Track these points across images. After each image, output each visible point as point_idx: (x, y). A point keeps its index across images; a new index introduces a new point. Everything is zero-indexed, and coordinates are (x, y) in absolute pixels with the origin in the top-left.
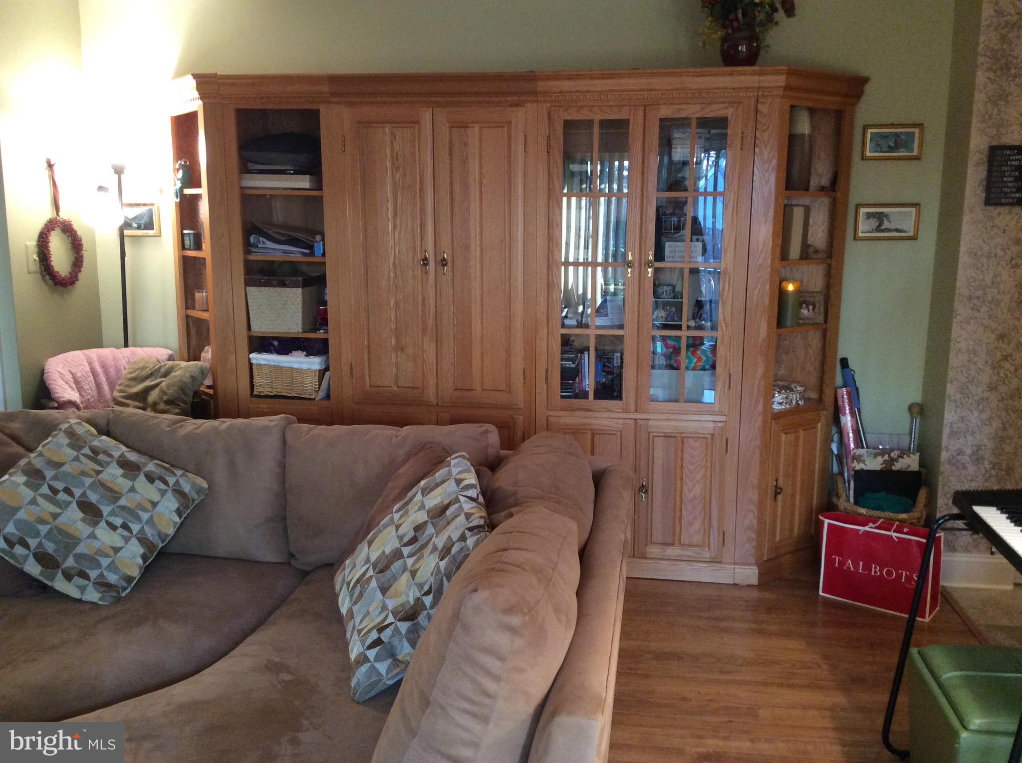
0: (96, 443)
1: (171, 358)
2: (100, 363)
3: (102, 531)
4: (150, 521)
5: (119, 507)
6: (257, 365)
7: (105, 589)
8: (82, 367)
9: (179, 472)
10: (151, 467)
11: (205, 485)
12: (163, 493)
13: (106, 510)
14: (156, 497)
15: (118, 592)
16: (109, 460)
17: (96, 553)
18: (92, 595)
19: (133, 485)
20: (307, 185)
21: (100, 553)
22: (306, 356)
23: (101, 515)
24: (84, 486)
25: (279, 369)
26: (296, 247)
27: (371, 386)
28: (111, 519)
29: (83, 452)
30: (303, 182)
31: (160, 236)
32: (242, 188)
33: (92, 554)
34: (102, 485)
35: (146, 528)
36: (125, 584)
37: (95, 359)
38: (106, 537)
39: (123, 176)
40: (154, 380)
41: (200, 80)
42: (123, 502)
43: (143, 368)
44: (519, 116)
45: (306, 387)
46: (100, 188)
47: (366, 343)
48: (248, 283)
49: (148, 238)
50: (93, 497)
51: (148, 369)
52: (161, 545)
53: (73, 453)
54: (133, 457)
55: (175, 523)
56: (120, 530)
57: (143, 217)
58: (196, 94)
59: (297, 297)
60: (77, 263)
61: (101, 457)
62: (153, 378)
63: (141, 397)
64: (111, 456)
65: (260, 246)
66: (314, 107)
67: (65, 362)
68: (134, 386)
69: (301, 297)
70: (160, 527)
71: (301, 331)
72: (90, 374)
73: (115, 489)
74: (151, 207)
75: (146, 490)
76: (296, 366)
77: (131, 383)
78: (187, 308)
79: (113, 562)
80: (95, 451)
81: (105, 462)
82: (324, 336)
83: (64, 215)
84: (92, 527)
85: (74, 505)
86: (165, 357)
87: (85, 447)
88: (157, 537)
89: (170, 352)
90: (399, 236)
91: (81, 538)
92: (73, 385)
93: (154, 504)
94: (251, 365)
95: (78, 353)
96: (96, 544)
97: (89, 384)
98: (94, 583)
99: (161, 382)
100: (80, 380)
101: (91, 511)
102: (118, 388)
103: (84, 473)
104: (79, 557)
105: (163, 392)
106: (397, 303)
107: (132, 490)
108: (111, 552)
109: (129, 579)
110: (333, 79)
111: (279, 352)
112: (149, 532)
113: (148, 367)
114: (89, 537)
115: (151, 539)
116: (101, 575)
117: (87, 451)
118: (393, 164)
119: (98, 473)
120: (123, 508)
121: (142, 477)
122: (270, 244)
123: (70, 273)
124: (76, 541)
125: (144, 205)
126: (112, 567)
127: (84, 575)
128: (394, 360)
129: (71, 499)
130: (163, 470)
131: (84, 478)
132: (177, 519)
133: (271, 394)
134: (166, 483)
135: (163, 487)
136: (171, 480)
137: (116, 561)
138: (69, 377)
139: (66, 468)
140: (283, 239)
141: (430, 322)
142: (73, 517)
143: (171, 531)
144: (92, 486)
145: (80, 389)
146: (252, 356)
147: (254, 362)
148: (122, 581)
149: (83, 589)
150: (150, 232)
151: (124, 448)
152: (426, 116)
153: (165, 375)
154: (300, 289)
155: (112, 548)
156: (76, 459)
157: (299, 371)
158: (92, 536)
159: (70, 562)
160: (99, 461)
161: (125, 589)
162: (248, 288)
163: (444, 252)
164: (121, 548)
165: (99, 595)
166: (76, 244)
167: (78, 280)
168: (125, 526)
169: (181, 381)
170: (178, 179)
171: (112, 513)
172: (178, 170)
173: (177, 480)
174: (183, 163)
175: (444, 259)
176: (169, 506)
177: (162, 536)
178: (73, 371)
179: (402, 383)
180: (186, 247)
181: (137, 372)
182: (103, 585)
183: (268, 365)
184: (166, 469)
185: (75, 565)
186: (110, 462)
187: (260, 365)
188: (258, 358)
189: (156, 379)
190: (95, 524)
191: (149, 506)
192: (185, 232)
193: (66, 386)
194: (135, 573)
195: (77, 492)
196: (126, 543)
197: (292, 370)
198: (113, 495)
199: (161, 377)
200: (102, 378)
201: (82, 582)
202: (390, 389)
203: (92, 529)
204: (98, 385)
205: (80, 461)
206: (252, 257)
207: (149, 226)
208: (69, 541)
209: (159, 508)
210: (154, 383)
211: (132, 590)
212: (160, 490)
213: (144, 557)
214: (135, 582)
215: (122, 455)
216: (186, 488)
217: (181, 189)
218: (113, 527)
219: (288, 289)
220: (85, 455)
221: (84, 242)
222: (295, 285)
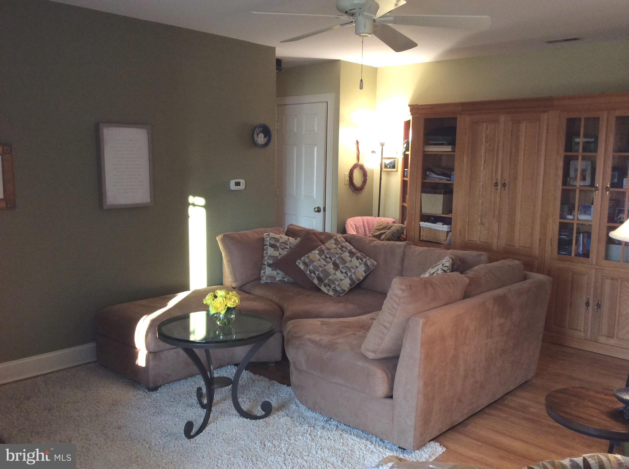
0: (343, 244)
1: (394, 222)
2: (367, 222)
3: (338, 273)
4: (354, 273)
5: (345, 266)
6: (422, 227)
7: (336, 292)
8: (359, 223)
9: (368, 258)
10: (359, 254)
11: (376, 264)
12: (360, 264)
13: (341, 266)
14: (358, 265)
15: (339, 294)
16: (346, 250)
17: (335, 280)
18: (331, 293)
19: (351, 260)
20: (450, 150)
21: (336, 279)
22: (443, 225)
23: (339, 268)
24: (336, 257)
25: (430, 229)
26: (445, 177)
27: (468, 240)
28: (342, 270)
29: (338, 246)
30: (448, 149)
31: (397, 171)
32: (424, 151)
33: (333, 279)
34: (342, 258)
35: (353, 275)
36: (342, 292)
37: (365, 220)
38: (339, 275)
39: (383, 146)
40: (384, 231)
41: (411, 107)
42: (347, 265)
43: (381, 225)
44: (545, 116)
45: (441, 238)
46: (373, 152)
47: (467, 220)
48: (423, 191)
49: (392, 172)
50: (338, 262)
51: (383, 226)
52: (357, 282)
53: (335, 246)
54: (354, 250)
55: (363, 276)
56: (344, 274)
57: (391, 163)
58: (410, 113)
59: (441, 199)
60: (365, 182)
61: (344, 249)
62: (384, 230)
63: (378, 237)
64: (347, 249)
65: (430, 176)
66: (454, 116)
67: (354, 221)
68: (377, 232)
69: (443, 198)
70: (357, 276)
71: (441, 213)
72: (362, 226)
73: (345, 260)
74: (395, 159)
75: (355, 262)
76: (437, 228)
77: (376, 231)
78: (403, 202)
79: (339, 283)
80: (342, 247)
81: (344, 251)
82: (450, 216)
83: (361, 162)
84: (335, 271)
85: (331, 263)
86: (392, 222)
87: (339, 245)
88: (356, 279)
89: (394, 220)
90: (486, 172)
91: (331, 273)
92: (355, 230)
93: (357, 267)
94: (420, 227)
95: (359, 217)
96: (335, 277)
97: (361, 230)
98: (332, 289)
99: (387, 231)
100: (358, 228)
101: (336, 266)
102: (371, 232)
103: (337, 253)
104: (330, 280)
105: (386, 235)
106: (482, 204)
107: (351, 261)
108: (340, 280)
109: (344, 291)
110: (463, 104)
111: (433, 222)
112: (354, 277)
113: (383, 225)
114: (334, 274)
115: (354, 279)
116: (335, 287)
117: (339, 246)
118: (486, 140)
119: (341, 254)
120: (347, 267)
121: (355, 257)
122: (434, 176)
123: (361, 186)
124: (330, 275)
125: (393, 158)
126: (339, 285)
127: (330, 286)
128: (479, 229)
129: (331, 261)
130: (362, 256)
131: (336, 255)
132: (364, 274)
133: (426, 240)
134: (362, 261)
135: (361, 262)
136: (364, 260)
137: (340, 284)
138: (354, 226)
139: (332, 251)
140: (440, 173)
141: (497, 213)
142: (330, 266)
143: (362, 278)
144: (338, 258)
145: (357, 232)
146: (421, 223)
147: (421, 225)
148: (341, 291)
149: (329, 290)
150: (394, 170)
151: (352, 247)
152: (502, 118)
153: (389, 229)
154: (442, 195)
155: (340, 279)
156: (336, 248)
157: (438, 231)
158: (335, 274)
159: (326, 281)
160: (342, 250)
161: (342, 294)
162: (422, 194)
163: (505, 180)
164: (343, 280)
165: (333, 293)
166: (365, 174)
167: (364, 188)
168: (346, 273)
169: (393, 232)
170: (404, 148)
171: (342, 268)
172: (405, 144)
173: (366, 260)
174: (407, 141)
175: (505, 183)
176: (362, 268)
177: (358, 280)
178: (356, 224)
179: (482, 240)
180: (405, 176)
181: (379, 227)
182: (335, 290)
183: (426, 227)
184: (364, 256)
185: (328, 282)
186: (346, 251)
187: (423, 227)
188: (423, 224)
189: (385, 230)
190: (336, 270)
191: (355, 267)
192: (405, 170)
193: (352, 230)
194: (347, 290)
195: (333, 259)
196: (345, 278)
197: (435, 230)
198: (344, 262)
199: (387, 230)
200: (367, 228)
201: (329, 288)
202: (476, 242)
203: (335, 272)
204: (365, 231)
205: (336, 249)
206: (425, 181)
207: (394, 167)
208: (327, 274)
209: (358, 269)
210: (384, 232)
211: (344, 295)
212: (360, 263)
213: (350, 285)
214: (346, 292)
215: (351, 249)
216: (369, 263)
217: (405, 152)
218: (342, 272)
219: (437, 195)
220: (338, 247)
221: (368, 173)
222: (440, 193)
